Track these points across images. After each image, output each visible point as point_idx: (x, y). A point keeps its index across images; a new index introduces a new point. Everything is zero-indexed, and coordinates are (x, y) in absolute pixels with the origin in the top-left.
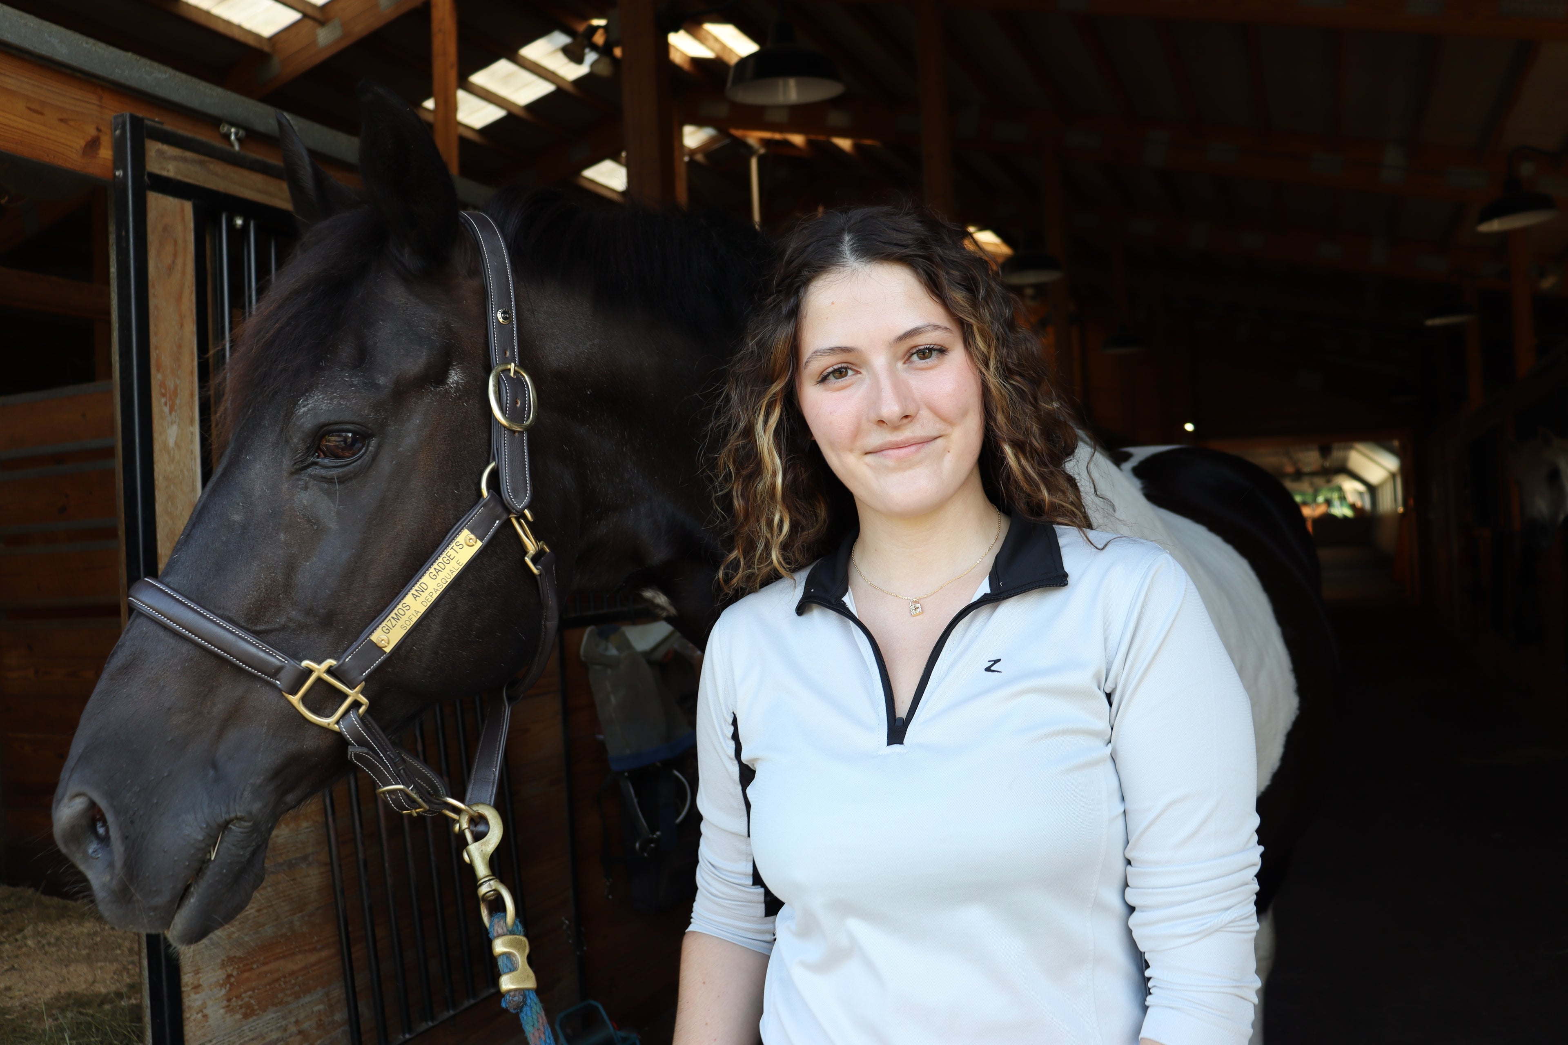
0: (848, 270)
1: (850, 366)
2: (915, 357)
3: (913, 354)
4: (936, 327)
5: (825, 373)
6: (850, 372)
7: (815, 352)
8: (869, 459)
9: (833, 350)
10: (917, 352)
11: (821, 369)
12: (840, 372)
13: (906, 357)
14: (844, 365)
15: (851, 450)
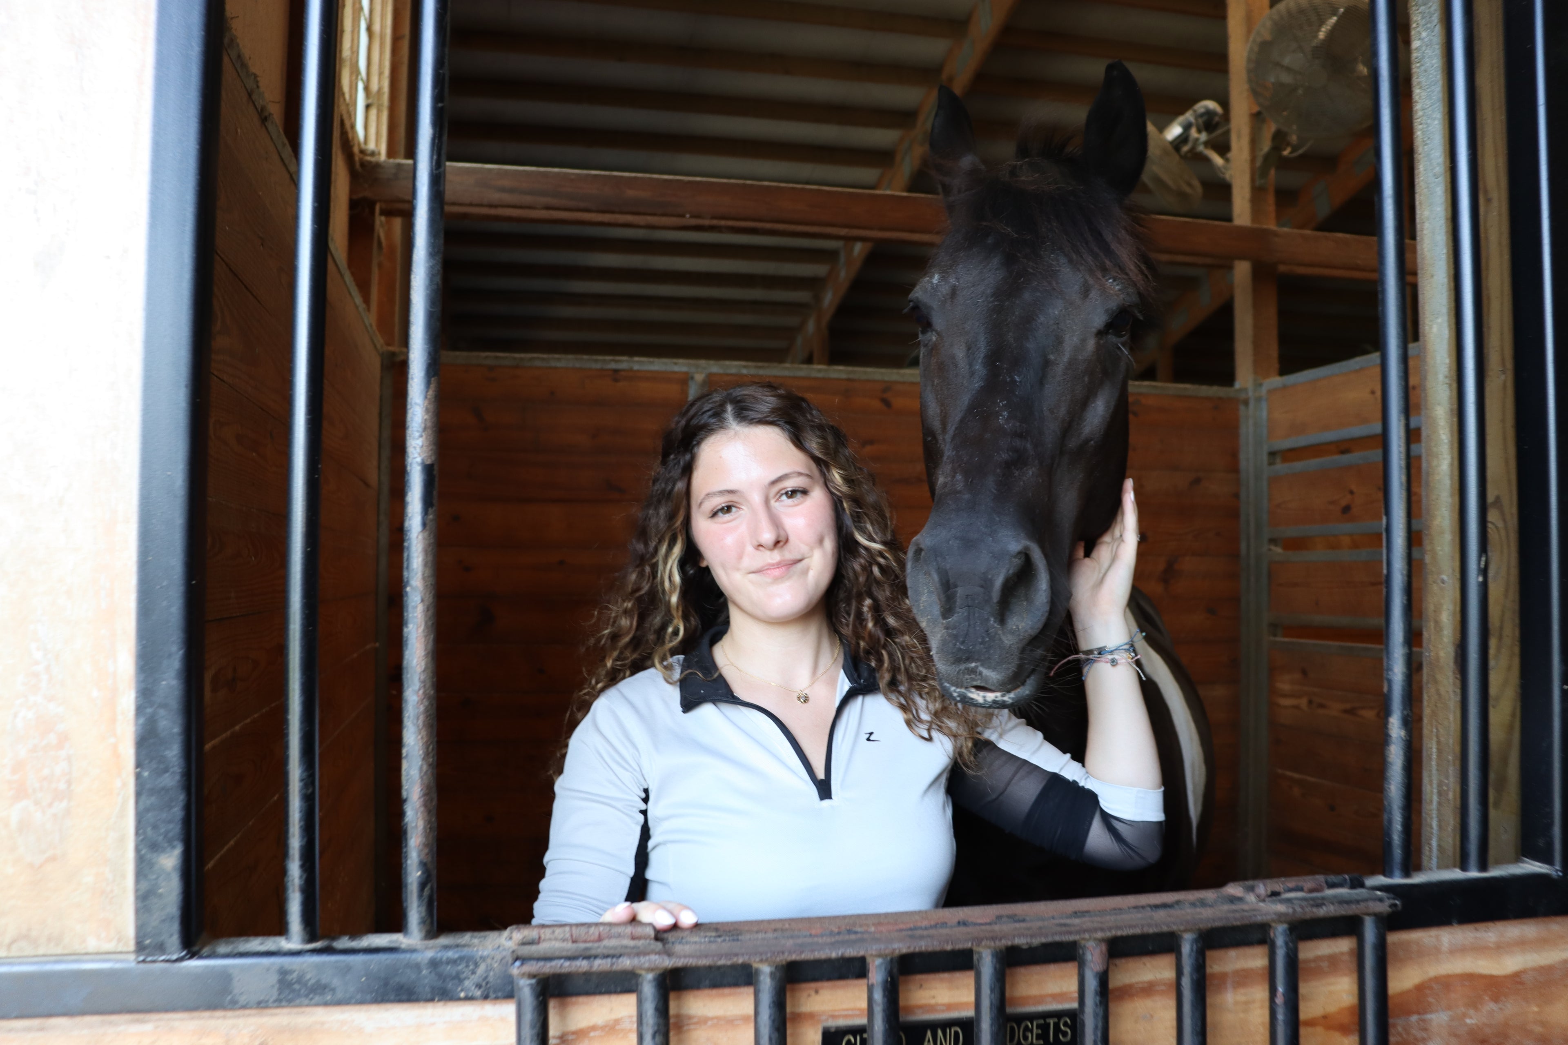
0: (731, 433)
1: (735, 504)
2: (784, 497)
3: (782, 494)
4: (800, 474)
5: (715, 510)
6: (734, 509)
7: (708, 495)
8: (752, 576)
9: (722, 493)
10: (786, 493)
11: (712, 507)
12: (727, 509)
13: (777, 497)
14: (730, 504)
15: (738, 569)
